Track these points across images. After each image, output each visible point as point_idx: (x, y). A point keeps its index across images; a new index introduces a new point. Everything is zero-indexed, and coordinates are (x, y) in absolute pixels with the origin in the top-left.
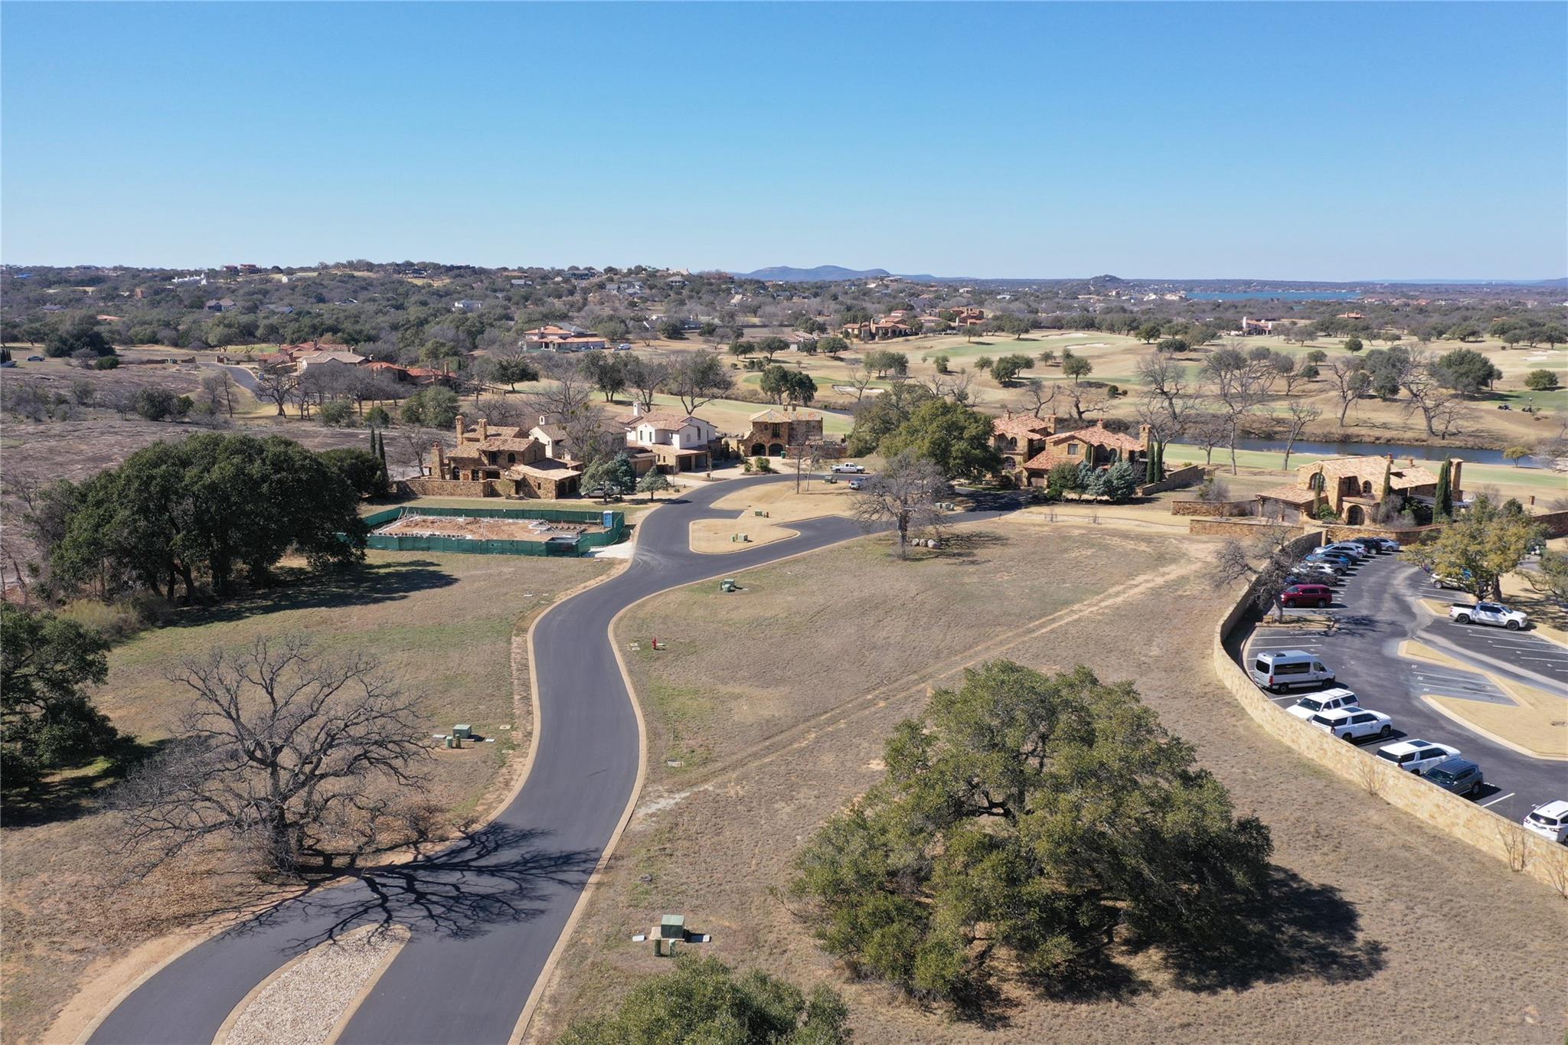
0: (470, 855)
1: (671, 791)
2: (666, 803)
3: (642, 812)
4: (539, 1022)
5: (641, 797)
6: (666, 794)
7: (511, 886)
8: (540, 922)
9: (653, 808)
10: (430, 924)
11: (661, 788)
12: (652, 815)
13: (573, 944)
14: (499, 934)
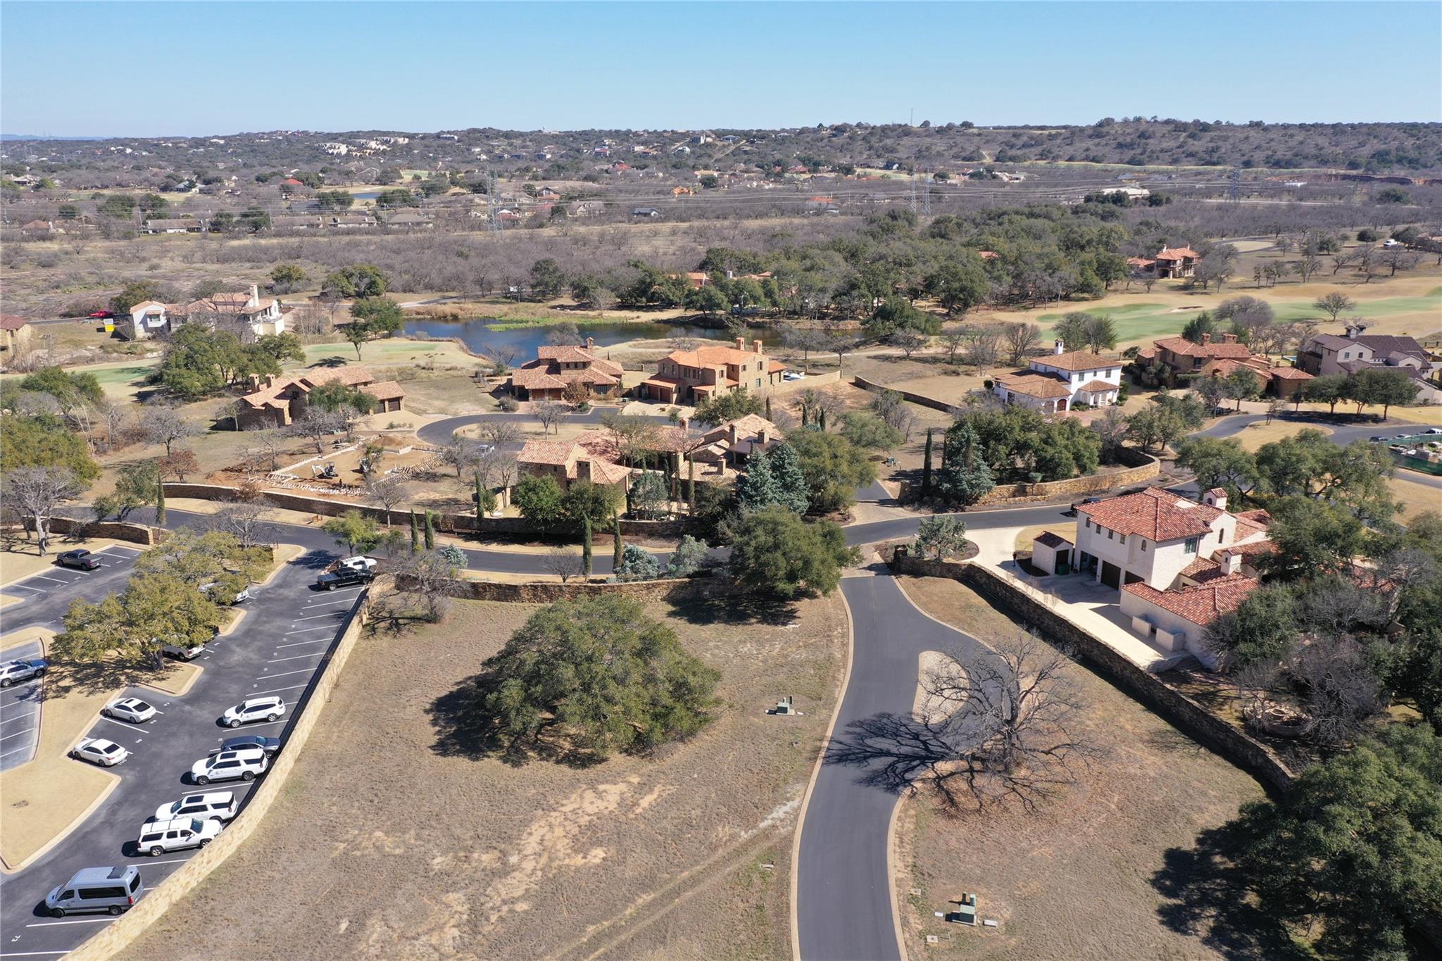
0: (901, 766)
1: (774, 827)
2: (780, 812)
3: (795, 804)
4: (841, 677)
5: (796, 818)
6: (778, 823)
7: (869, 742)
8: (849, 721)
9: (790, 804)
10: (904, 722)
11: (782, 831)
12: (788, 800)
13: (832, 710)
14: (868, 714)
